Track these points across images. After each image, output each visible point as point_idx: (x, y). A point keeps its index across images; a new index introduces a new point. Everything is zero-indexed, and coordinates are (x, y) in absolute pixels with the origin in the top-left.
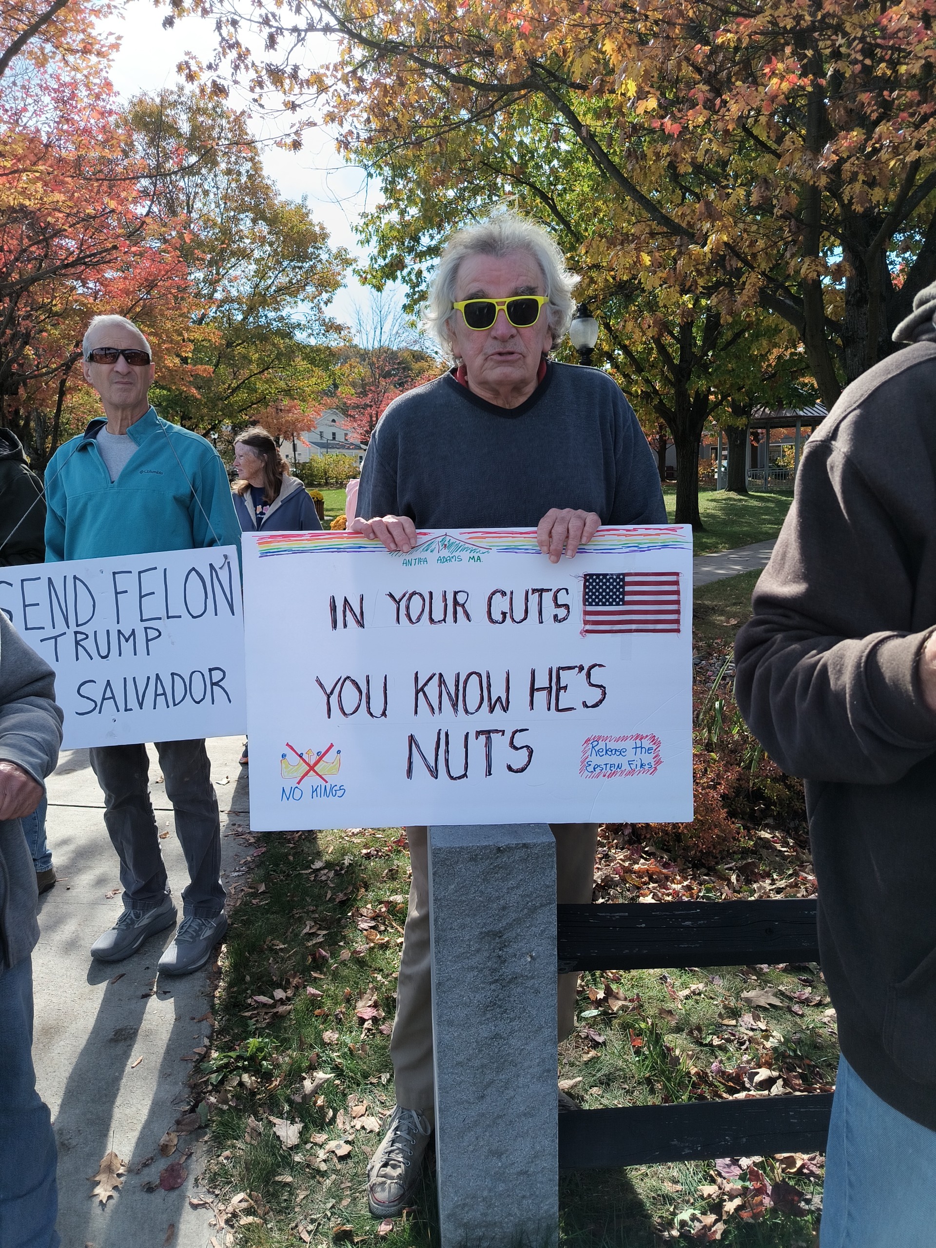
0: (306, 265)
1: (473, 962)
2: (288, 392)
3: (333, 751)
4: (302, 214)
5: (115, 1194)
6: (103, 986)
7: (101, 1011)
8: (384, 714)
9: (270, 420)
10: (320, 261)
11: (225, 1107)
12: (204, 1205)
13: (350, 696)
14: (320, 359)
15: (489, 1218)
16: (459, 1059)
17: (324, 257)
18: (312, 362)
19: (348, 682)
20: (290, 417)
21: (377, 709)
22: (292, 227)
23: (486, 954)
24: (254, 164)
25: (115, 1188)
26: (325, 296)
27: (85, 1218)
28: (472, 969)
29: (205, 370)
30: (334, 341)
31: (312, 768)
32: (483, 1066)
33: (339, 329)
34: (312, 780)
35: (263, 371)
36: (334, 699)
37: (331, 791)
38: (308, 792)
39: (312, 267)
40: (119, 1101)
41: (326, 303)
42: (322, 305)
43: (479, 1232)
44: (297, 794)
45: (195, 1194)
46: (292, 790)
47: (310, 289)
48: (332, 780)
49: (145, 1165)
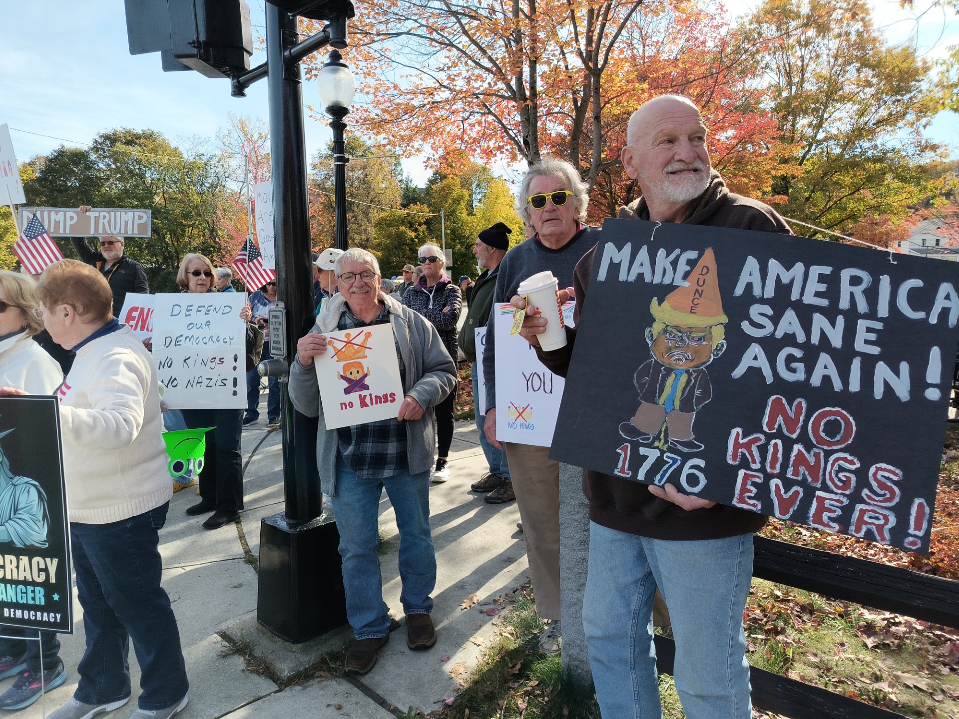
0: (906, 97)
1: (577, 517)
2: (877, 208)
3: (529, 407)
4: (908, 54)
5: (469, 608)
6: (516, 540)
7: (508, 549)
8: (551, 392)
9: (864, 232)
10: (920, 92)
11: (529, 598)
12: (496, 625)
13: (537, 383)
14: (911, 177)
15: (580, 657)
16: (569, 565)
17: (924, 86)
18: (903, 180)
19: (535, 375)
20: (883, 229)
21: (548, 389)
22: (894, 68)
23: (582, 515)
24: (864, 23)
25: (470, 606)
26: (924, 121)
27: (453, 610)
28: (576, 521)
29: (781, 199)
30: (927, 159)
31: (521, 414)
32: (579, 573)
33: (934, 148)
34: (520, 420)
35: (854, 192)
36: (530, 382)
37: (529, 427)
38: (519, 426)
39: (911, 98)
40: (491, 581)
41: (925, 127)
42: (921, 128)
43: (577, 663)
44: (515, 426)
45: (495, 620)
46: (513, 424)
47: (910, 117)
48: (529, 421)
49: (485, 604)
